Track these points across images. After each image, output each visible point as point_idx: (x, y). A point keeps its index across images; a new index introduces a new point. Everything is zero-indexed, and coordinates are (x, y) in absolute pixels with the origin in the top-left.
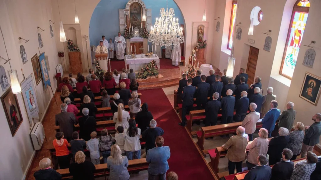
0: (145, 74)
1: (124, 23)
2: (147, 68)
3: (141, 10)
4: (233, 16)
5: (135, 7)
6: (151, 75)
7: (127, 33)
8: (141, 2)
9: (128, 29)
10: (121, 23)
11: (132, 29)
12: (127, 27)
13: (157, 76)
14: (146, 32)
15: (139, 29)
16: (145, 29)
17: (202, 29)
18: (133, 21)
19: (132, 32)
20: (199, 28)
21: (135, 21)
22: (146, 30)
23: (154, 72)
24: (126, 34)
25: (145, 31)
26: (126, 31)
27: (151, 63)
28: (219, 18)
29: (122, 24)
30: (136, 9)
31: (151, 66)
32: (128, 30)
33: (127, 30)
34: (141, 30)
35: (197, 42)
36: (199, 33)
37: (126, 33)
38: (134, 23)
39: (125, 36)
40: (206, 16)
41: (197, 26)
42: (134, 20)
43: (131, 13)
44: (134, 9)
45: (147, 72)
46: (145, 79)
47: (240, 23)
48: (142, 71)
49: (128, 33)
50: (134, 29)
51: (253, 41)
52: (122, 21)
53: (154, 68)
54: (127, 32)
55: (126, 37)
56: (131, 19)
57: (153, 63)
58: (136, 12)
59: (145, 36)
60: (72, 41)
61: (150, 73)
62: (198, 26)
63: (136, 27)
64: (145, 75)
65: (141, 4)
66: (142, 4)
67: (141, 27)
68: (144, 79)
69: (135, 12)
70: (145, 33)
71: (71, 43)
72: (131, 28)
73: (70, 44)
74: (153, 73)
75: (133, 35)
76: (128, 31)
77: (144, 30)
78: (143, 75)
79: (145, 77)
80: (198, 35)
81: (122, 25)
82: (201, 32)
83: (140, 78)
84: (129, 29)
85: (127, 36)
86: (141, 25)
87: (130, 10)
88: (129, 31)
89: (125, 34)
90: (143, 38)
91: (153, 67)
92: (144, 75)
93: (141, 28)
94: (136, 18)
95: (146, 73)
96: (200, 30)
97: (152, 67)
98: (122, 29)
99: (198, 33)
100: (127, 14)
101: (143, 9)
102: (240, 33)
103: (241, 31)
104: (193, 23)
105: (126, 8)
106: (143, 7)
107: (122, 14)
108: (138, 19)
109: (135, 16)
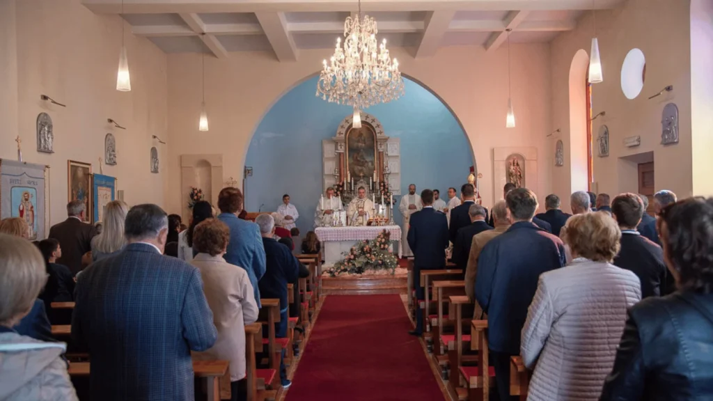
0: (359, 262)
1: (333, 172)
2: (365, 249)
6: (376, 266)
7: (339, 193)
8: (373, 121)
9: (341, 184)
10: (326, 172)
11: (351, 183)
12: (340, 180)
13: (391, 270)
14: (384, 189)
15: (368, 183)
16: (382, 184)
17: (518, 165)
18: (357, 168)
20: (511, 161)
21: (360, 168)
22: (384, 186)
23: (385, 258)
25: (382, 188)
27: (379, 237)
28: (558, 131)
29: (330, 173)
30: (363, 138)
31: (378, 244)
32: (343, 186)
33: (339, 186)
34: (373, 188)
36: (511, 174)
38: (357, 172)
41: (505, 158)
45: (366, 257)
46: (359, 275)
48: (352, 254)
49: (342, 192)
50: (355, 184)
51: (636, 138)
52: (330, 167)
53: (384, 249)
56: (352, 161)
57: (382, 236)
58: (363, 145)
60: (200, 191)
61: (374, 260)
62: (508, 158)
63: (362, 180)
64: (358, 265)
65: (372, 124)
66: (374, 125)
67: (373, 179)
68: (354, 274)
70: (383, 192)
71: (197, 194)
72: (349, 181)
73: (195, 197)
74: (380, 262)
76: (341, 189)
77: (380, 186)
78: (354, 265)
79: (360, 270)
81: (328, 175)
82: (516, 171)
83: (345, 270)
84: (343, 184)
86: (375, 175)
88: (345, 189)
91: (382, 246)
92: (356, 264)
93: (373, 182)
94: (364, 159)
95: (362, 260)
96: (512, 167)
97: (380, 245)
98: (329, 183)
100: (341, 150)
101: (378, 135)
102: (606, 138)
103: (606, 133)
104: (493, 150)
105: (338, 135)
106: (377, 130)
107: (329, 150)
108: (366, 162)
109: (360, 154)
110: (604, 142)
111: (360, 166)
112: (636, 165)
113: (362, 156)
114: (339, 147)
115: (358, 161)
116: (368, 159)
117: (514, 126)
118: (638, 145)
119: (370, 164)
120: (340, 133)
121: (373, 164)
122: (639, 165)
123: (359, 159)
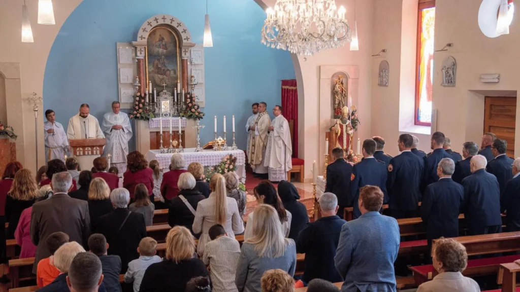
1: (130, 81)
3: (176, 47)
4: (422, 39)
5: (162, 39)
7: (141, 105)
8: (179, 25)
9: (143, 95)
10: (122, 81)
11: (153, 94)
12: (139, 91)
14: (191, 102)
15: (173, 95)
16: (188, 96)
17: (342, 83)
19: (153, 105)
20: (336, 79)
21: (161, 77)
22: (191, 98)
24: (140, 108)
25: (189, 100)
26: (138, 99)
27: (225, 163)
28: (384, 51)
29: (126, 82)
30: (164, 43)
32: (144, 98)
33: (140, 97)
34: (177, 99)
35: (331, 118)
36: (337, 92)
37: (139, 106)
38: (158, 81)
39: (135, 112)
40: (359, 38)
41: (330, 77)
42: (158, 73)
43: (151, 55)
44: (158, 44)
47: (449, 45)
49: (144, 105)
50: (158, 95)
51: (497, 76)
52: (127, 74)
54: (139, 102)
55: (138, 115)
56: (152, 69)
57: (228, 162)
58: (165, 51)
59: (189, 113)
62: (333, 76)
63: (165, 91)
66: (180, 29)
67: (177, 90)
69: (161, 50)
70: (190, 105)
72: (151, 92)
75: (157, 112)
76: (143, 101)
77: (186, 98)
80: (334, 99)
81: (125, 84)
82: (342, 90)
84: (145, 95)
85: (140, 114)
86: (179, 85)
87: (149, 44)
88: (147, 101)
89: (137, 108)
90: (184, 118)
93: (177, 94)
94: (165, 66)
96: (337, 86)
98: (126, 95)
99: (334, 93)
100: (141, 56)
101: (184, 41)
102: (453, 69)
103: (454, 64)
104: (320, 67)
105: (139, 39)
106: (183, 36)
107: (125, 55)
108: (168, 70)
109: (161, 62)
110: (451, 72)
111: (161, 74)
112: (483, 96)
113: (164, 64)
114: (138, 53)
115: (158, 68)
116: (170, 67)
117: (358, 49)
118: (498, 82)
119: (172, 72)
120: (142, 38)
121: (175, 73)
122: (486, 97)
123: (159, 66)
